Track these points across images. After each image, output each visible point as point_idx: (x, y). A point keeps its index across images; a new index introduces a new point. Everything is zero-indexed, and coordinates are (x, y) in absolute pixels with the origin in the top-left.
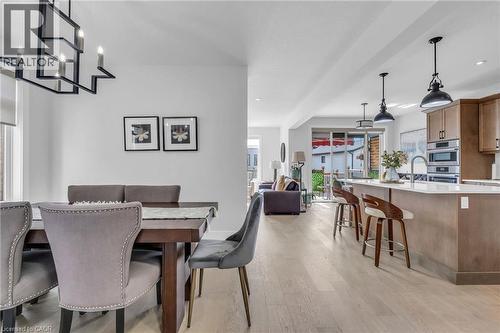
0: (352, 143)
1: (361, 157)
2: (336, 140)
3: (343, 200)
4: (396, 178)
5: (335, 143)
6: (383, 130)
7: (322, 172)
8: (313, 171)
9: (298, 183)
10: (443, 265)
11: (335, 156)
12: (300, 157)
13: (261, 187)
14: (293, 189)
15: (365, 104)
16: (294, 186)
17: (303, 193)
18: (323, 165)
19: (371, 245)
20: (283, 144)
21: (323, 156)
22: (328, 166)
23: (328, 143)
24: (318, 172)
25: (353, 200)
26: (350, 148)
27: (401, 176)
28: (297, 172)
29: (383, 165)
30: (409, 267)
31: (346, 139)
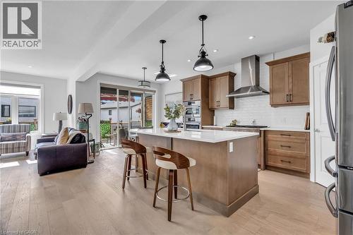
0: (133, 101)
1: (139, 111)
2: (122, 97)
3: (132, 151)
4: (175, 127)
5: (121, 100)
6: (155, 92)
7: (109, 122)
8: (101, 122)
9: (85, 135)
10: (217, 201)
11: (120, 110)
12: (87, 108)
13: (39, 141)
14: (79, 141)
15: (145, 68)
16: (79, 139)
17: (91, 143)
18: (110, 116)
19: (162, 199)
20: (71, 96)
21: (110, 110)
22: (115, 117)
23: (115, 99)
24: (106, 122)
25: (141, 150)
26: (132, 104)
27: (179, 125)
28: (84, 123)
29: (166, 116)
30: (193, 210)
31: (129, 97)
